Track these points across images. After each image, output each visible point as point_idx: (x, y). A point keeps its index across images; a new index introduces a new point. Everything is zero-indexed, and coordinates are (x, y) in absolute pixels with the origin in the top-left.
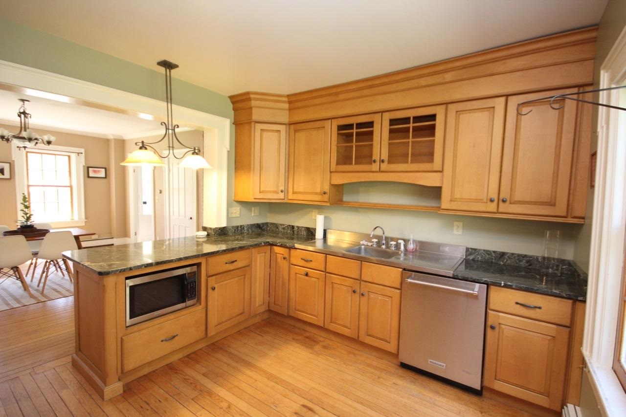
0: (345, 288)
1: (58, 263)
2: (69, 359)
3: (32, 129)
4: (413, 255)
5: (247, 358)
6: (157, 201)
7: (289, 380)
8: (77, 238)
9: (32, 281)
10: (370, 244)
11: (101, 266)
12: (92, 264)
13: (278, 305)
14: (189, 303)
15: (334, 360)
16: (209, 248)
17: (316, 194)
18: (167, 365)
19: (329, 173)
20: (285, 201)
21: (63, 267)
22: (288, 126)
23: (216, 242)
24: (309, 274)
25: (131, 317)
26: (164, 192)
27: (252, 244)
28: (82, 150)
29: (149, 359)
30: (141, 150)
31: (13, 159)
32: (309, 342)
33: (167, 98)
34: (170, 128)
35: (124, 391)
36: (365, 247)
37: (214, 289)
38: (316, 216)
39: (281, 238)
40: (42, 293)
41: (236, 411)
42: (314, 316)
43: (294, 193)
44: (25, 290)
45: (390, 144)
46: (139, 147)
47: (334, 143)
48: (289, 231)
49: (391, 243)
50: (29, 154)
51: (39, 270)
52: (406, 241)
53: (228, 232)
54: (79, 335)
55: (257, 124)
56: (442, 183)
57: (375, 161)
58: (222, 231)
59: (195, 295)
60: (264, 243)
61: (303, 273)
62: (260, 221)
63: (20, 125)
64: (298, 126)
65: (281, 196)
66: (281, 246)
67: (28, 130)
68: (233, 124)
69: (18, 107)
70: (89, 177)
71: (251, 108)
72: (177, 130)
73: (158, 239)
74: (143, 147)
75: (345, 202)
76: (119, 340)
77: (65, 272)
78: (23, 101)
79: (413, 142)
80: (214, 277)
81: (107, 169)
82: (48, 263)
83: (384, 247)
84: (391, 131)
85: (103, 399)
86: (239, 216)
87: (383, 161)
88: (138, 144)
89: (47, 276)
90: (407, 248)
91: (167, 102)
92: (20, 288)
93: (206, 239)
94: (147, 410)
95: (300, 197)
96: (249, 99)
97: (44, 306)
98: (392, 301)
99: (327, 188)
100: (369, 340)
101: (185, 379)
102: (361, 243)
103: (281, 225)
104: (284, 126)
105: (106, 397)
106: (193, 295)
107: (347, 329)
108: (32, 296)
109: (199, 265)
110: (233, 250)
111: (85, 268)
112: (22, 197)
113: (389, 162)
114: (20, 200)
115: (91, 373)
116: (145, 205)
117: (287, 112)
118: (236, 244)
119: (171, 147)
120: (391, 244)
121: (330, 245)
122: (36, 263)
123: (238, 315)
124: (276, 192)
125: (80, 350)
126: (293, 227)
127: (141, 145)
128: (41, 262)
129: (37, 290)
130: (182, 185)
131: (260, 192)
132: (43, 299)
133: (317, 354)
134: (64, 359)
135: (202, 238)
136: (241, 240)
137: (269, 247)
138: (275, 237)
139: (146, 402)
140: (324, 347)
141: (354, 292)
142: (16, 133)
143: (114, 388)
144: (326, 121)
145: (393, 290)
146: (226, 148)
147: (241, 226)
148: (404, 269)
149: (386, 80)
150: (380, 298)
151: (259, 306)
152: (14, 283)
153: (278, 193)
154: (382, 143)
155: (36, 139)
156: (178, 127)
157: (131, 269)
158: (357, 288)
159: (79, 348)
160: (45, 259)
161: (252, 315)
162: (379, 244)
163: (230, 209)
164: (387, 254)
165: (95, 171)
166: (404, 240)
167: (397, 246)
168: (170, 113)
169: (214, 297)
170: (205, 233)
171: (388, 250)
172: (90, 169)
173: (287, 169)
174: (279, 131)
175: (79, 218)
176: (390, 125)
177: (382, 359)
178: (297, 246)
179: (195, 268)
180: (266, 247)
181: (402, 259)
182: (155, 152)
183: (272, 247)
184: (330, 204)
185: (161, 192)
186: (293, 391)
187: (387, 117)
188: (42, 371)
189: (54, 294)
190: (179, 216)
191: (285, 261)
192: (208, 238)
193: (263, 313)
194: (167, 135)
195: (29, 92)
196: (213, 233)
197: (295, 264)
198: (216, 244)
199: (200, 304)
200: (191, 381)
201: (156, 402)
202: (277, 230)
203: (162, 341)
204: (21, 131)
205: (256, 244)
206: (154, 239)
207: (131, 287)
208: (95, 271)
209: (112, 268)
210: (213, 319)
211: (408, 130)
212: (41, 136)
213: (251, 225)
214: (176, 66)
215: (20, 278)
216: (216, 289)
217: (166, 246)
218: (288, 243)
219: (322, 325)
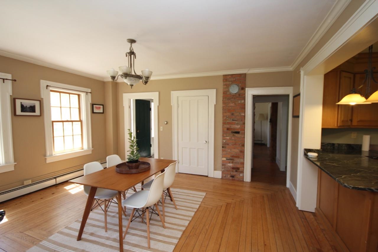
26: (172, 123)
31: (42, 97)
70: (93, 113)
81: (104, 106)
126: (333, 144)
131: (342, 122)
135: (314, 158)
165: (97, 108)
172: (94, 106)
175: (88, 148)
185: (167, 123)
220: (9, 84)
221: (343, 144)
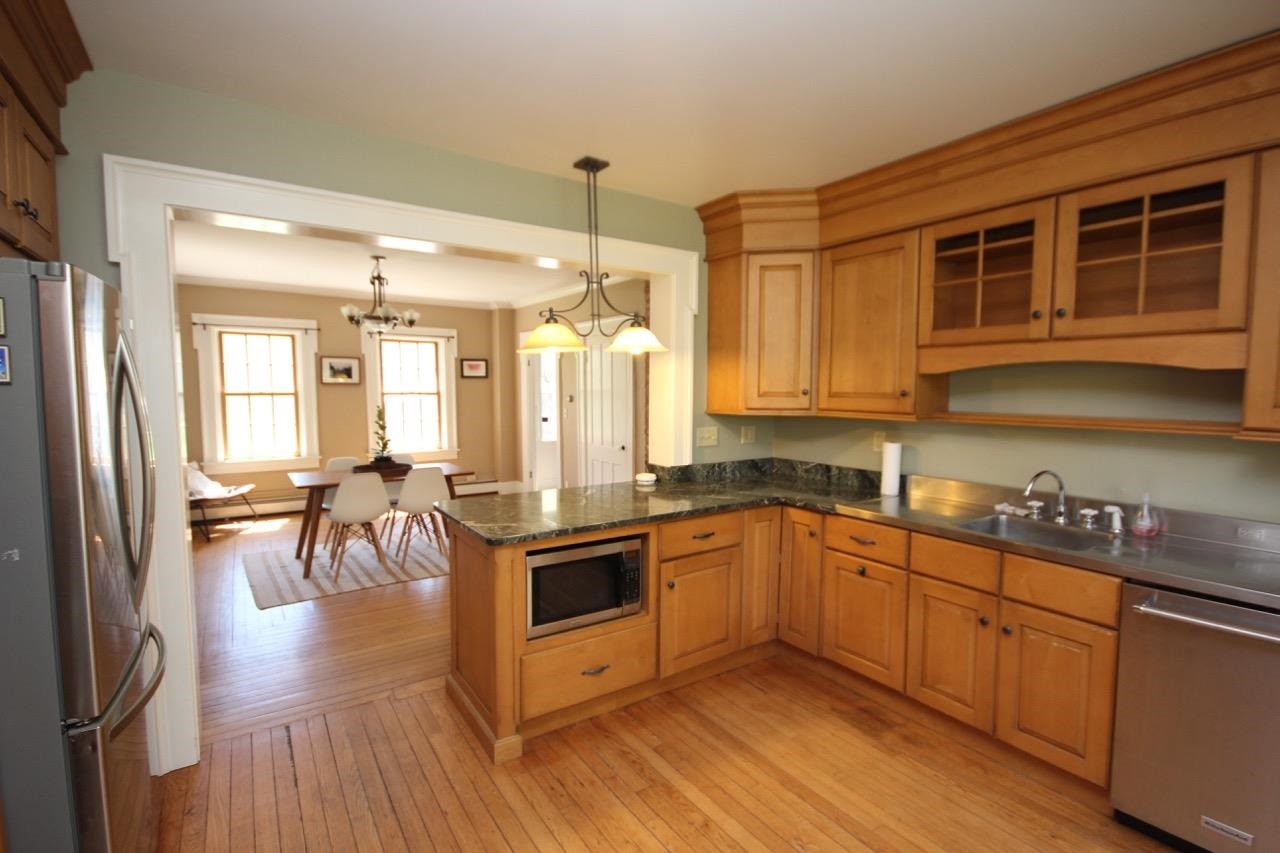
0: (958, 612)
1: (422, 520)
2: (440, 683)
3: (391, 303)
4: (1150, 546)
5: (737, 734)
6: (565, 416)
7: (827, 796)
8: (448, 478)
9: (388, 546)
10: (1021, 512)
11: (490, 529)
12: (478, 525)
13: (798, 632)
14: (627, 608)
15: (934, 772)
16: (660, 507)
17: (884, 396)
18: (591, 719)
19: (914, 349)
20: (813, 413)
21: (430, 526)
22: (817, 254)
23: (672, 495)
24: (869, 572)
25: (535, 624)
26: (576, 399)
27: (743, 501)
28: (454, 333)
29: (563, 703)
30: (548, 325)
31: (364, 352)
32: (870, 721)
33: (590, 227)
34: (595, 280)
35: (525, 754)
36: (1008, 519)
37: (671, 586)
38: (880, 446)
39: (801, 491)
40: (402, 568)
41: (721, 837)
42: (881, 665)
43: (831, 395)
44: (380, 560)
45: (1080, 271)
46: (545, 319)
47: (928, 281)
48: (819, 477)
49: (1083, 512)
50: (384, 343)
51: (398, 530)
52: (1130, 511)
53: (695, 476)
54: (457, 644)
55: (752, 257)
56: (1248, 361)
57: (1036, 316)
58: (683, 473)
59: (638, 596)
60: (768, 500)
61: (855, 568)
62: (757, 454)
63: (373, 298)
64: (841, 253)
65: (804, 402)
66: (805, 508)
67: (384, 305)
68: (705, 261)
69: (368, 269)
70: (463, 376)
71: (739, 226)
72: (605, 282)
73: (567, 486)
74: (552, 318)
75: (953, 414)
76: (517, 660)
77: (433, 536)
78: (377, 258)
79: (1150, 260)
80: (672, 563)
81: (489, 362)
82: (410, 520)
83: (1061, 520)
84: (1084, 239)
85: (493, 761)
86: (715, 443)
87: (1060, 314)
88: (544, 314)
89: (408, 541)
90: (1133, 527)
91: (590, 233)
92: (373, 556)
93: (653, 489)
94: (562, 796)
95: (847, 404)
96: (738, 208)
97: (405, 589)
98: (1090, 656)
99: (909, 383)
100: (1023, 742)
101: (623, 752)
102: (998, 507)
103: (801, 463)
104: (809, 256)
105: (498, 758)
106: (634, 595)
107: (964, 707)
108: (390, 572)
109: (644, 537)
110: (707, 512)
111: (466, 530)
112: (377, 412)
113: (1079, 314)
114: (372, 417)
115: (475, 713)
116: (544, 423)
117: (816, 224)
118: (712, 500)
119: (596, 316)
120: (1084, 516)
121: (914, 511)
122: (394, 517)
123: (717, 643)
124: (792, 395)
125: (458, 668)
126: (828, 468)
127: (547, 315)
128: (401, 515)
129: (396, 563)
130: (607, 385)
131: (759, 396)
132: (404, 578)
133: (891, 751)
134: (434, 680)
135: (647, 486)
136: (719, 493)
137: (779, 509)
138: (790, 488)
139: (558, 780)
140: (906, 738)
141: (983, 622)
142: (367, 311)
143: (509, 744)
144: (906, 234)
145: (1094, 628)
146: (692, 309)
147: (720, 464)
148: (1128, 580)
149: (1069, 116)
150: (1055, 644)
151: (758, 629)
152: (365, 548)
153: (797, 396)
154: (1059, 269)
155: (395, 318)
156: (608, 276)
157: (534, 537)
158: (990, 613)
159: (457, 666)
160: (405, 511)
161: (742, 647)
162: (1047, 512)
163: (698, 429)
164: (1072, 539)
165: (471, 367)
166: (1123, 507)
167: (1103, 520)
168: (594, 251)
169: (672, 602)
170: (652, 477)
171: (1072, 529)
172: (465, 363)
173: (815, 344)
174: (797, 267)
175: (449, 447)
176: (1082, 223)
177: (1060, 793)
178: (841, 508)
179: (636, 544)
180: (771, 508)
181: (1115, 553)
182: (571, 326)
183: (785, 508)
184: (918, 418)
185: (571, 400)
186: (837, 820)
187: (1072, 206)
188: (405, 696)
189: (417, 571)
190: (602, 443)
191: (812, 540)
192: (657, 485)
193: (765, 645)
194: (589, 295)
195: (385, 242)
196: (667, 477)
197: (837, 547)
198: (674, 499)
199: (648, 613)
200: (634, 758)
201: (575, 784)
202: (793, 473)
203: (584, 673)
204: (374, 308)
205: (752, 502)
206: (560, 487)
207: (536, 571)
208: (482, 538)
209: (507, 534)
210: (671, 645)
211: (1136, 229)
212: (400, 313)
213: (740, 462)
214: (605, 165)
215: (374, 541)
216: (676, 587)
217: (587, 498)
218: (821, 503)
219: (900, 688)
220: (314, 335)
221: (849, 469)
